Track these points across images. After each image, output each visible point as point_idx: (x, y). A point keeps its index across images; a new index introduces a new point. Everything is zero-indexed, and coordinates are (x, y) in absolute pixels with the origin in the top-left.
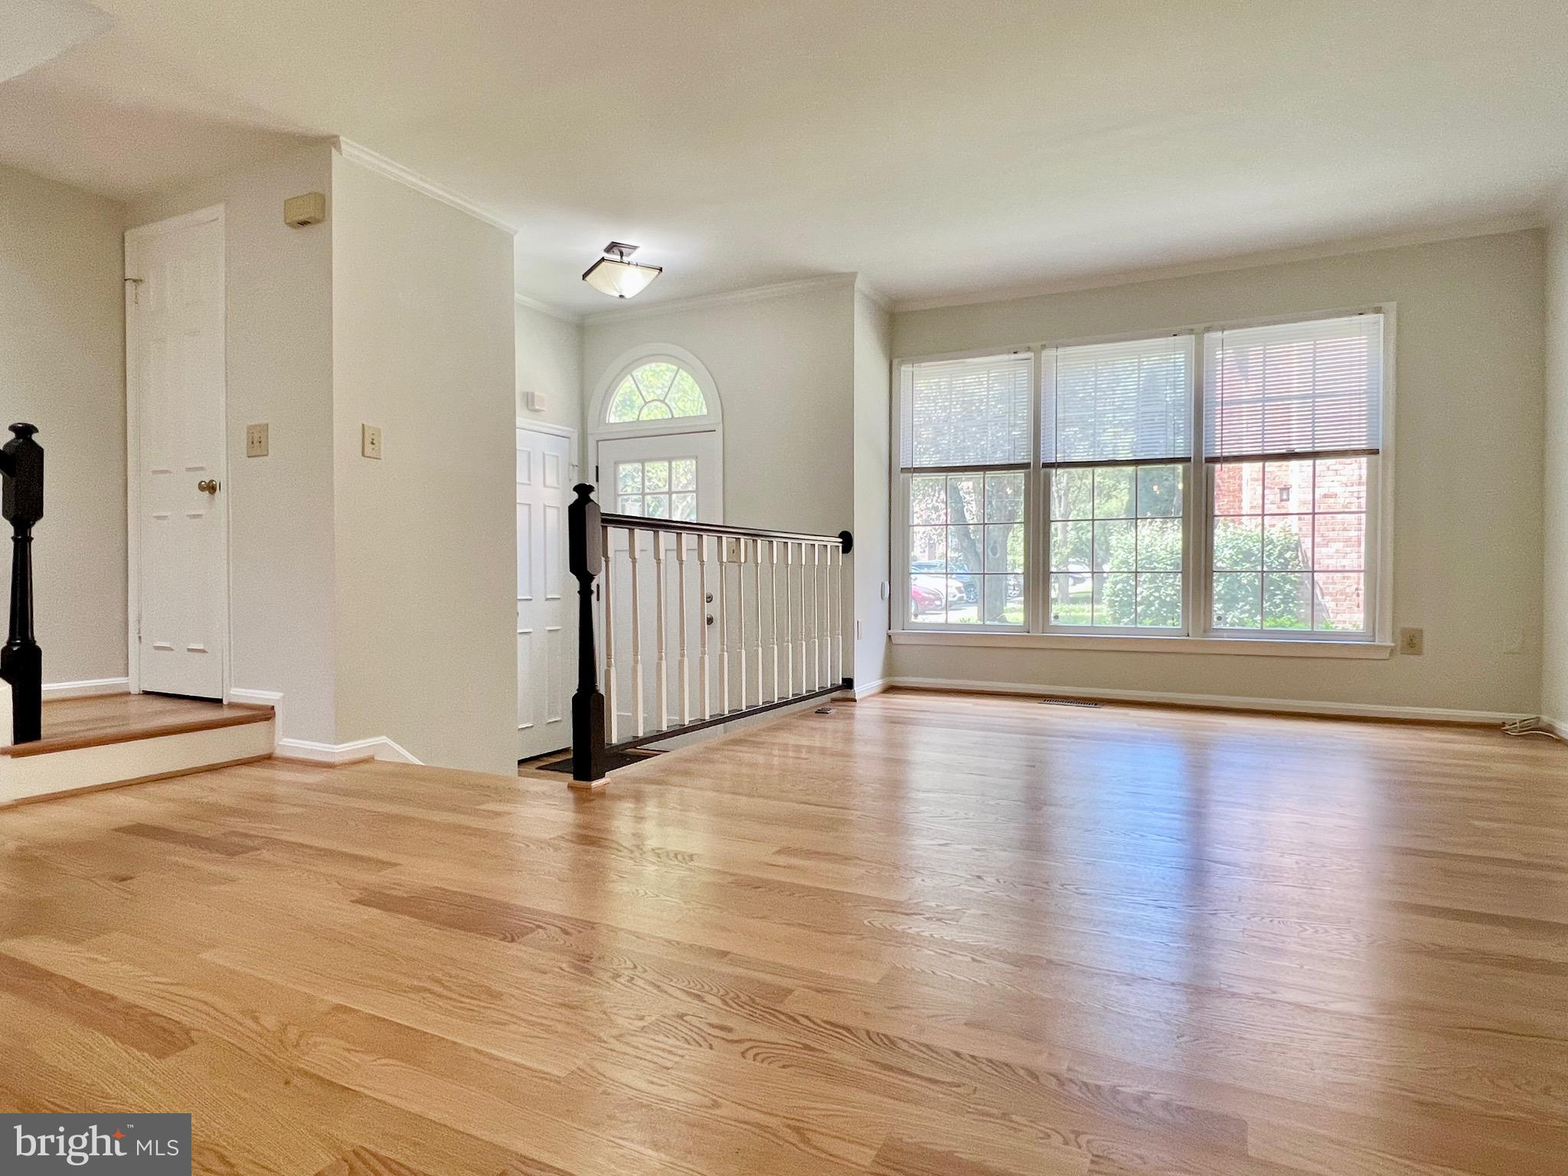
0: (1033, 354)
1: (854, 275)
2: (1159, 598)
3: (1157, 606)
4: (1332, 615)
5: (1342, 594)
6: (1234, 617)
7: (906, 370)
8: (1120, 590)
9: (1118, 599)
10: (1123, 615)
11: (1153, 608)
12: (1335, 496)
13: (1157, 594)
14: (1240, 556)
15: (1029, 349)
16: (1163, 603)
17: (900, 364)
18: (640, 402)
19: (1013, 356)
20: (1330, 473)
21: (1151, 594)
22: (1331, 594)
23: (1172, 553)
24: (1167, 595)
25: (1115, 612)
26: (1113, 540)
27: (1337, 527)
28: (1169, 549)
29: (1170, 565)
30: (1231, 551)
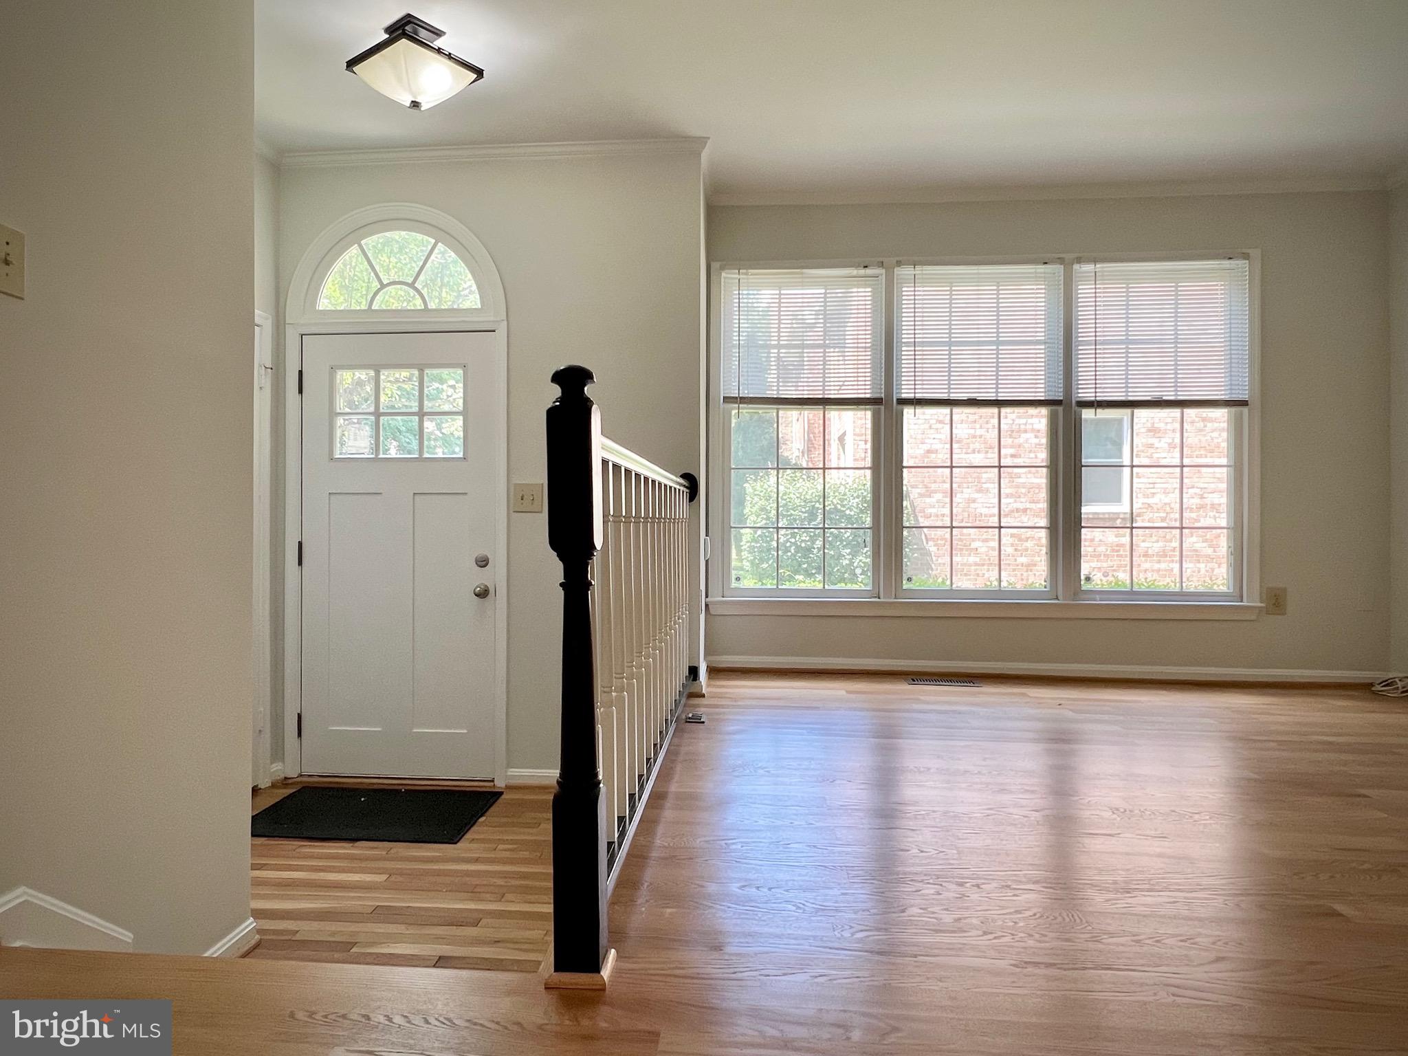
0: (884, 271)
1: (703, 141)
2: (795, 544)
3: (793, 551)
4: (934, 559)
5: (942, 539)
6: (860, 561)
7: (728, 277)
8: (759, 536)
9: (758, 545)
10: (762, 560)
11: (789, 554)
12: (936, 452)
13: (793, 540)
14: (866, 505)
15: (881, 265)
16: (798, 548)
17: (722, 268)
18: (376, 285)
19: (862, 272)
20: (932, 431)
21: (788, 541)
22: (933, 539)
23: (805, 501)
24: (802, 541)
25: (755, 558)
26: (749, 490)
27: (938, 480)
28: (802, 497)
29: (805, 513)
30: (857, 500)
